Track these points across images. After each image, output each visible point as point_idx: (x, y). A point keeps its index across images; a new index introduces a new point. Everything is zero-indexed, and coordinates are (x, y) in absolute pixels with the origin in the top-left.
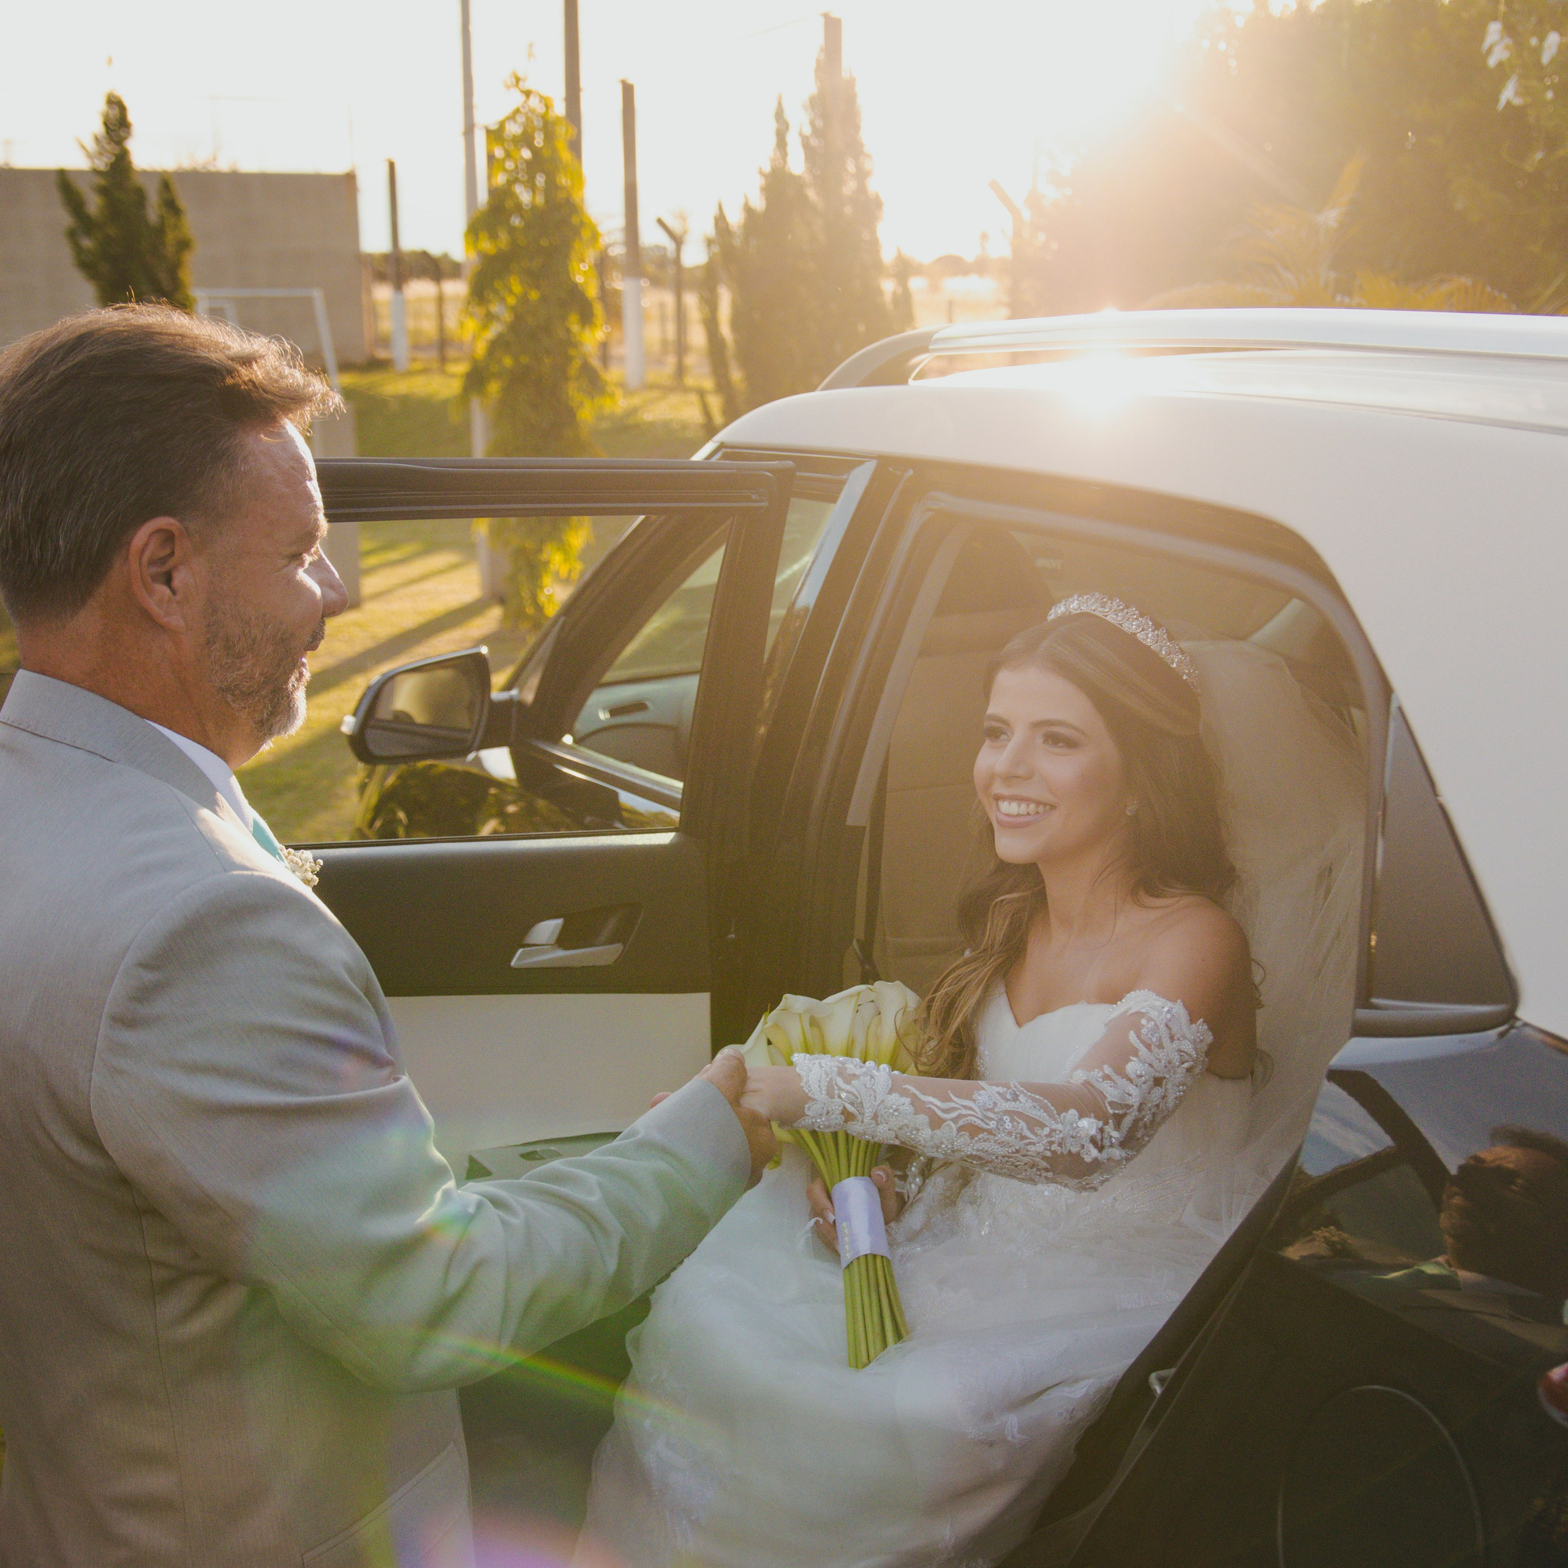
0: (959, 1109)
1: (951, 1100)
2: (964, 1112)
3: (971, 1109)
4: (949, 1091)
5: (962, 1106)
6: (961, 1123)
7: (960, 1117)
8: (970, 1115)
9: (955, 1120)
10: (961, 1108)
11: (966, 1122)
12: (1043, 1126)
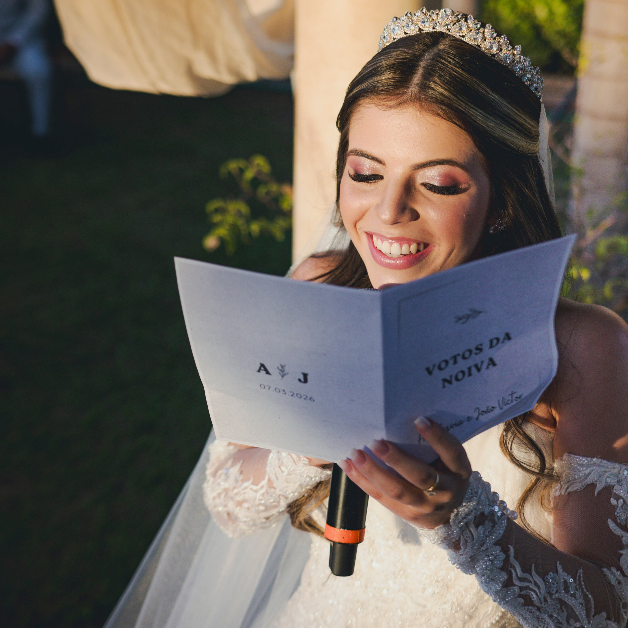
0: (531, 582)
1: (530, 573)
2: (532, 586)
3: (539, 587)
4: (534, 565)
5: (535, 581)
6: (523, 593)
7: (527, 588)
8: (535, 592)
9: (521, 589)
10: (533, 583)
11: (528, 593)
12: (577, 619)
